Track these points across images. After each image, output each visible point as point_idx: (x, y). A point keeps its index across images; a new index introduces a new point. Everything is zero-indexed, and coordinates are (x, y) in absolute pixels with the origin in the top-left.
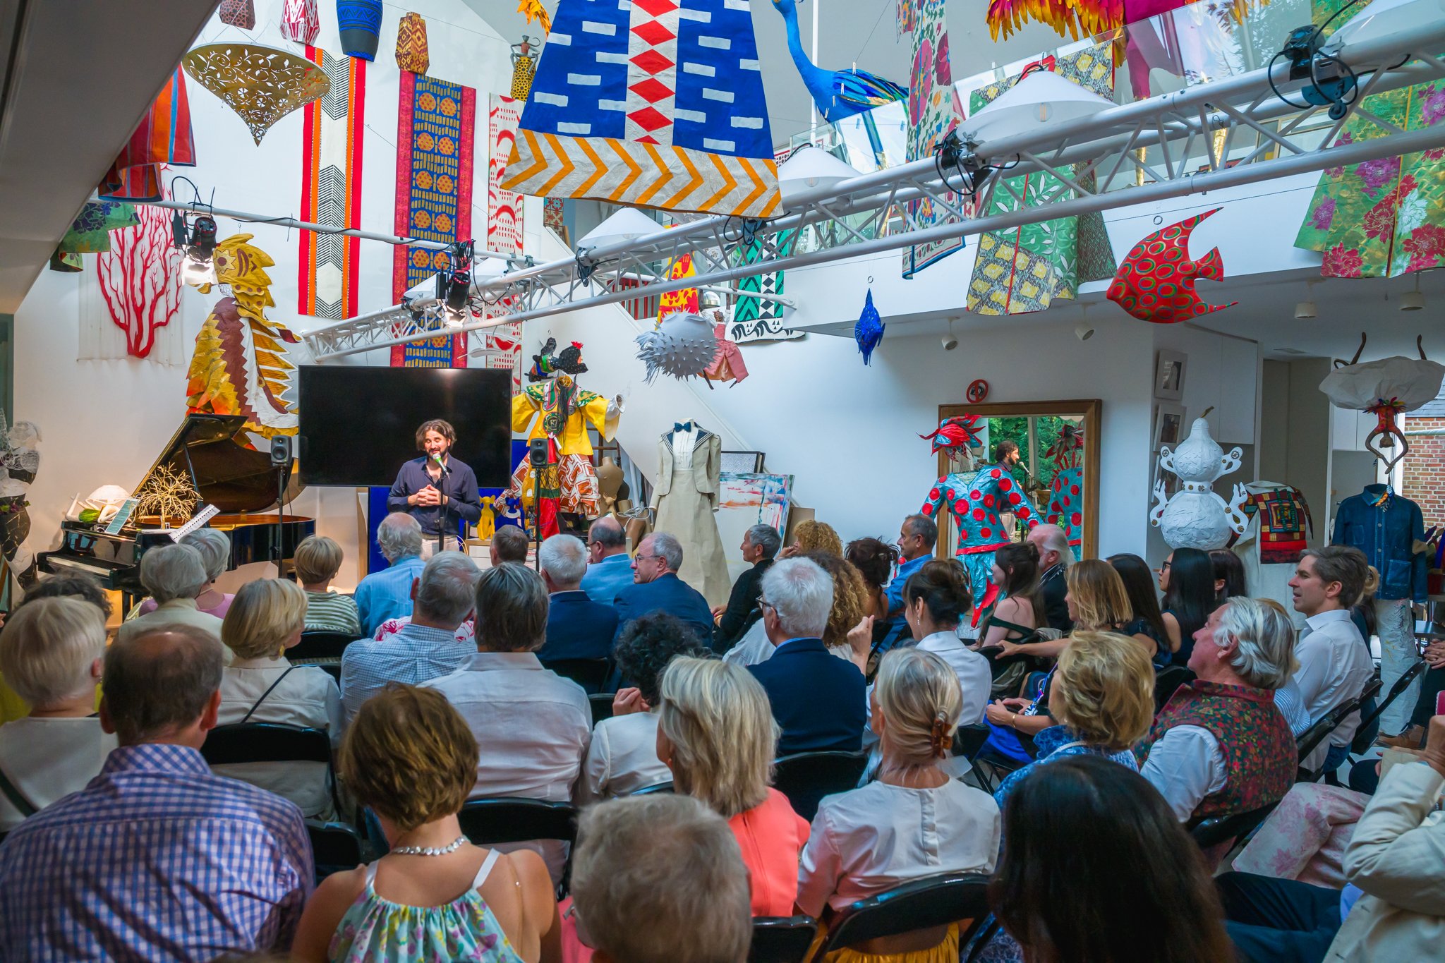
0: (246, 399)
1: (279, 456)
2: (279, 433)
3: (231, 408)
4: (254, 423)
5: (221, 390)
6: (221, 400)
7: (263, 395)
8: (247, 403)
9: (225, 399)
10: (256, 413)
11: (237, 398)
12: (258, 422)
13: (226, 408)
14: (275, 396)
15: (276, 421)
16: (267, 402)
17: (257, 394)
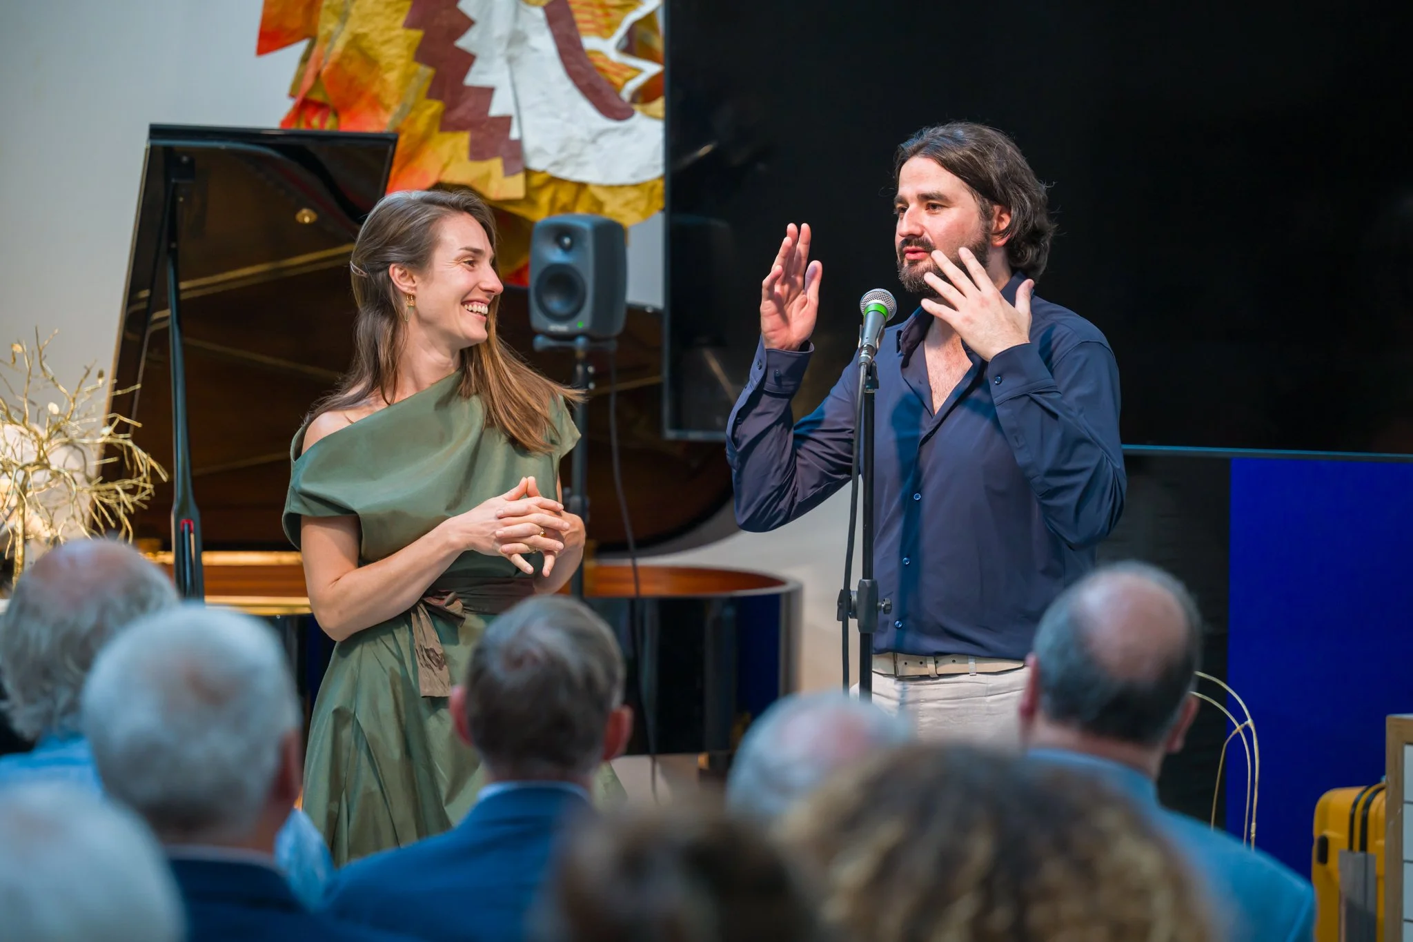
0: (467, 60)
1: (555, 304)
2: (599, 205)
3: (391, 100)
4: (496, 165)
5: (354, 26)
6: (353, 68)
7: (544, 42)
8: (475, 78)
9: (371, 63)
10: (505, 122)
11: (422, 54)
12: (514, 156)
13: (376, 104)
14: (590, 42)
15: (590, 153)
16: (555, 70)
17: (517, 38)
